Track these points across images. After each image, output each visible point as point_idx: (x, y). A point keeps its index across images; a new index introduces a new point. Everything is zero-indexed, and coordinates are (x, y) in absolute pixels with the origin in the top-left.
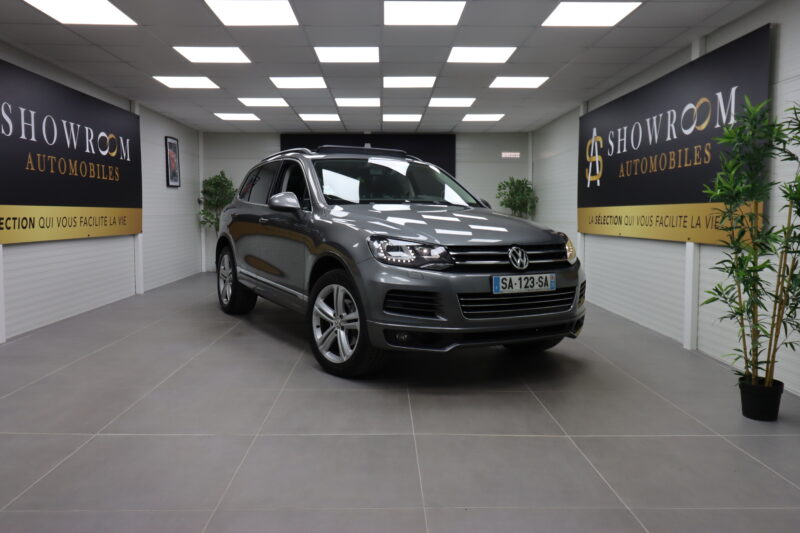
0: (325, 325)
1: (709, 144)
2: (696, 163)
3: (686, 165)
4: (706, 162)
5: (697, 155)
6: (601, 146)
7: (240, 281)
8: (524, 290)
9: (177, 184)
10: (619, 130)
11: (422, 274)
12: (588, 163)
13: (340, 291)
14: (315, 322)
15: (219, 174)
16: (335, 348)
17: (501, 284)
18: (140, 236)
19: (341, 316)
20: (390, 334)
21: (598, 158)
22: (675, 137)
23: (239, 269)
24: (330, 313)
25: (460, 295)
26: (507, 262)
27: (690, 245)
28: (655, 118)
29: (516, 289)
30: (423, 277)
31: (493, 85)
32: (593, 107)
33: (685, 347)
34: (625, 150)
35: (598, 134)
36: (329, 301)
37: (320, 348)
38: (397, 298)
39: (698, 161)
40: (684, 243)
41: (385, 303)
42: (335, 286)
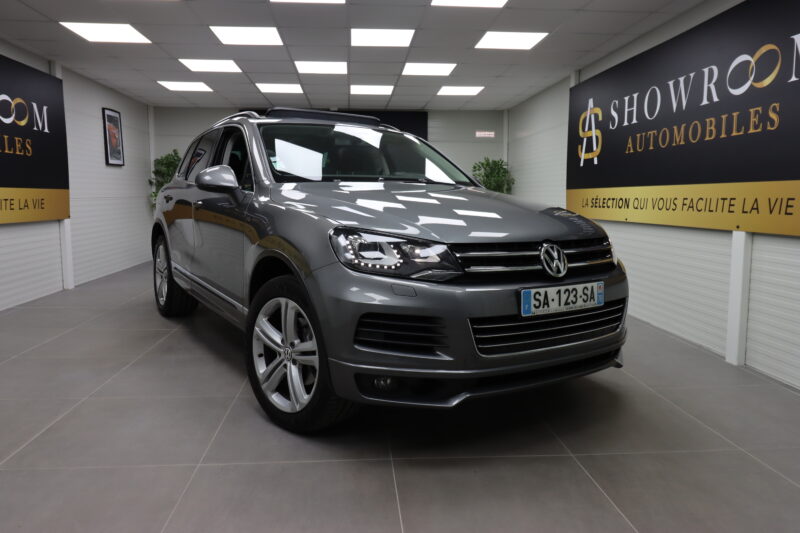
0: (270, 354)
1: (777, 105)
2: (752, 131)
3: (734, 134)
4: (769, 128)
5: (754, 120)
6: (600, 118)
7: (176, 279)
8: (563, 308)
9: (120, 162)
10: (627, 99)
11: (413, 288)
12: (582, 139)
13: (290, 307)
14: (257, 349)
15: (171, 152)
16: (283, 388)
17: (533, 302)
18: (67, 221)
19: (292, 345)
20: (364, 380)
21: (595, 133)
22: (716, 99)
23: (174, 264)
24: (277, 338)
25: (474, 321)
26: (540, 267)
27: (739, 237)
28: (682, 79)
29: (554, 307)
30: (416, 293)
31: (481, 45)
32: (586, 77)
33: (728, 360)
34: (635, 121)
35: (595, 106)
36: (276, 320)
37: (264, 387)
38: (375, 325)
39: (756, 127)
40: (730, 232)
41: (357, 333)
42: (283, 301)
